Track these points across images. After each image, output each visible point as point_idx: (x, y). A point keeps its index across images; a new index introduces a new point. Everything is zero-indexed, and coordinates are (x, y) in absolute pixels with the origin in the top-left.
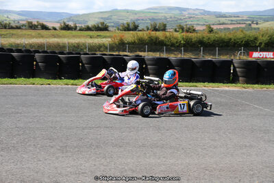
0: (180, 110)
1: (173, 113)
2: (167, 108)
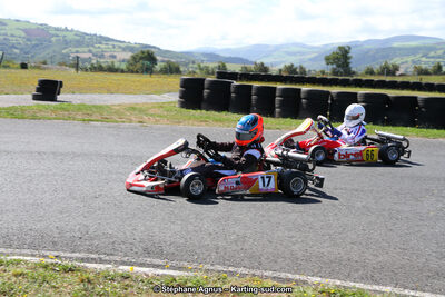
0: (261, 186)
1: (248, 192)
2: (237, 183)
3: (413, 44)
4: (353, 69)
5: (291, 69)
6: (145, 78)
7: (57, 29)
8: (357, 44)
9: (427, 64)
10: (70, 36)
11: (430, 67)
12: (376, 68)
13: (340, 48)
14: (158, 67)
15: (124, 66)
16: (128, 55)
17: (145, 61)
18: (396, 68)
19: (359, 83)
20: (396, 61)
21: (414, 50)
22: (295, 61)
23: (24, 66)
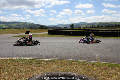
3: (83, 23)
4: (74, 27)
5: (65, 28)
6: (42, 30)
7: (28, 23)
8: (75, 24)
9: (85, 26)
10: (30, 24)
11: (86, 27)
12: (78, 27)
13: (72, 24)
14: (44, 28)
15: (39, 28)
16: (39, 27)
17: (42, 27)
18: (81, 27)
19: (75, 30)
20: (81, 26)
21: (83, 24)
22: (65, 27)
23: (23, 29)
